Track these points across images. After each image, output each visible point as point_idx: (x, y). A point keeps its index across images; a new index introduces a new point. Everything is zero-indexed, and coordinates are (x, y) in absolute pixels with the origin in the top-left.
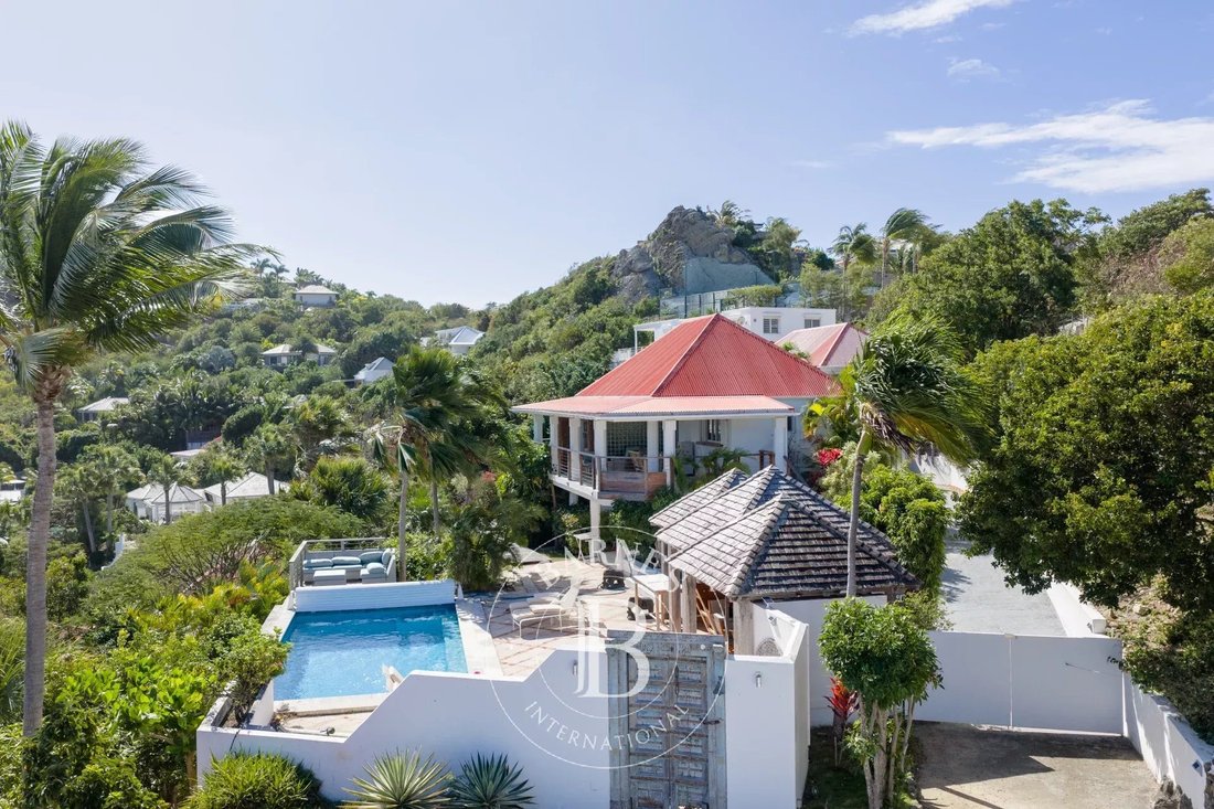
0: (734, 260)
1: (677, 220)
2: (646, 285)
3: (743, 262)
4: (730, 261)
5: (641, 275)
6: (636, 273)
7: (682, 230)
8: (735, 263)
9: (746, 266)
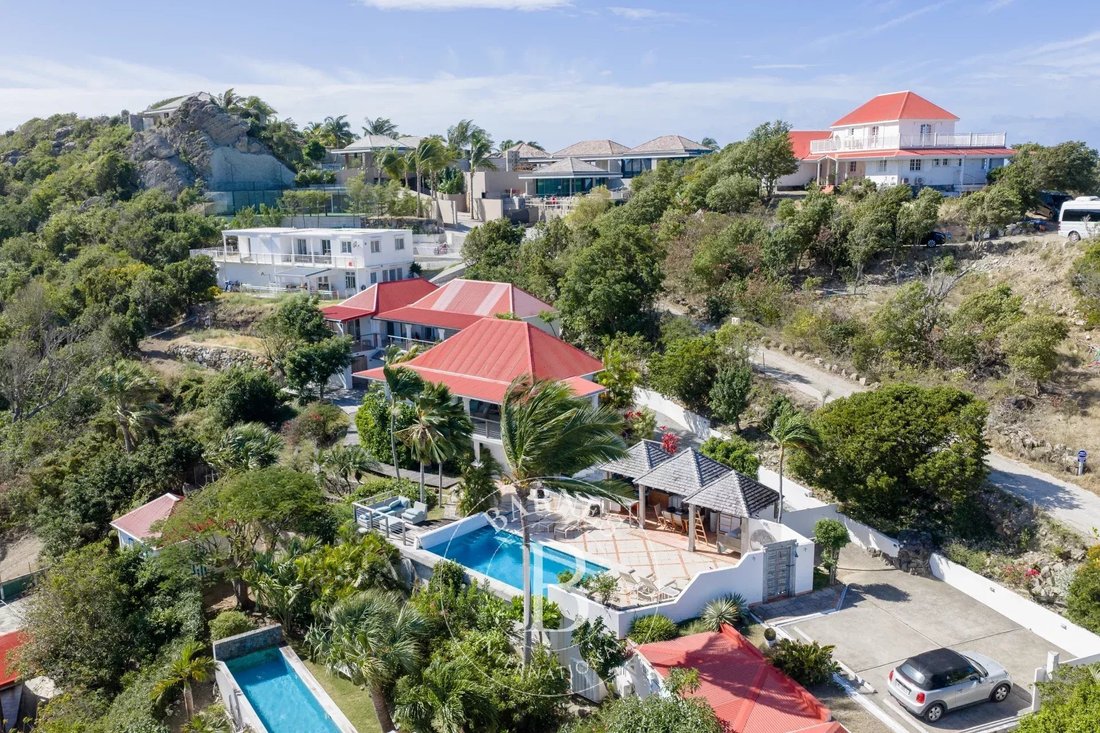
0: (253, 150)
1: (195, 111)
2: (176, 173)
3: (259, 152)
4: (249, 151)
5: (167, 162)
6: (161, 159)
7: (201, 120)
8: (254, 153)
9: (264, 156)
